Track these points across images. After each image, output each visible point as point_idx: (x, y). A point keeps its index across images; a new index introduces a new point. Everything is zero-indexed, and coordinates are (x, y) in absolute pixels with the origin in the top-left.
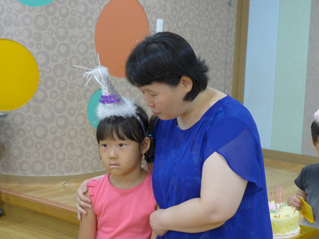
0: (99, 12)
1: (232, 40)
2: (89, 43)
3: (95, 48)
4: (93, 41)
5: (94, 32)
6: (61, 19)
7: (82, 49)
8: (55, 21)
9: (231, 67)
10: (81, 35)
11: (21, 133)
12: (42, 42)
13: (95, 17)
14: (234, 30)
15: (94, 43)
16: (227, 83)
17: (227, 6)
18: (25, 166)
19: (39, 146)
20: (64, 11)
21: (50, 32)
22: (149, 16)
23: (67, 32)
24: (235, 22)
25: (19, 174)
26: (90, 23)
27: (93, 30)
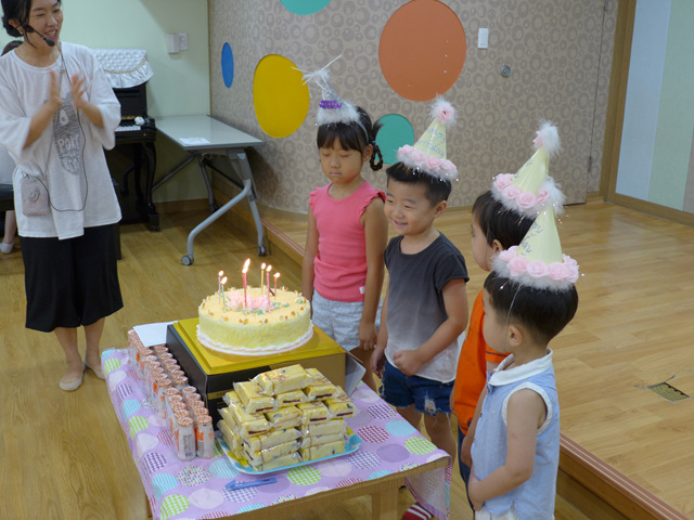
0: (385, 19)
1: (608, 56)
2: (370, 59)
3: (379, 65)
4: (376, 56)
5: (378, 45)
6: (333, 29)
7: (361, 65)
8: (327, 32)
9: (606, 91)
10: (359, 49)
11: (292, 164)
12: (312, 58)
13: (380, 25)
14: (612, 43)
15: (377, 58)
16: (597, 112)
17: (600, 12)
18: (297, 202)
19: (310, 180)
20: (337, 20)
21: (321, 45)
22: (465, 25)
23: (341, 45)
24: (613, 32)
25: (291, 210)
26: (372, 33)
27: (377, 42)
